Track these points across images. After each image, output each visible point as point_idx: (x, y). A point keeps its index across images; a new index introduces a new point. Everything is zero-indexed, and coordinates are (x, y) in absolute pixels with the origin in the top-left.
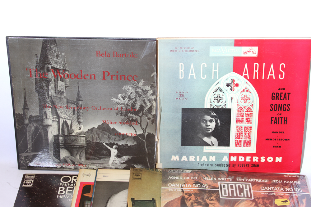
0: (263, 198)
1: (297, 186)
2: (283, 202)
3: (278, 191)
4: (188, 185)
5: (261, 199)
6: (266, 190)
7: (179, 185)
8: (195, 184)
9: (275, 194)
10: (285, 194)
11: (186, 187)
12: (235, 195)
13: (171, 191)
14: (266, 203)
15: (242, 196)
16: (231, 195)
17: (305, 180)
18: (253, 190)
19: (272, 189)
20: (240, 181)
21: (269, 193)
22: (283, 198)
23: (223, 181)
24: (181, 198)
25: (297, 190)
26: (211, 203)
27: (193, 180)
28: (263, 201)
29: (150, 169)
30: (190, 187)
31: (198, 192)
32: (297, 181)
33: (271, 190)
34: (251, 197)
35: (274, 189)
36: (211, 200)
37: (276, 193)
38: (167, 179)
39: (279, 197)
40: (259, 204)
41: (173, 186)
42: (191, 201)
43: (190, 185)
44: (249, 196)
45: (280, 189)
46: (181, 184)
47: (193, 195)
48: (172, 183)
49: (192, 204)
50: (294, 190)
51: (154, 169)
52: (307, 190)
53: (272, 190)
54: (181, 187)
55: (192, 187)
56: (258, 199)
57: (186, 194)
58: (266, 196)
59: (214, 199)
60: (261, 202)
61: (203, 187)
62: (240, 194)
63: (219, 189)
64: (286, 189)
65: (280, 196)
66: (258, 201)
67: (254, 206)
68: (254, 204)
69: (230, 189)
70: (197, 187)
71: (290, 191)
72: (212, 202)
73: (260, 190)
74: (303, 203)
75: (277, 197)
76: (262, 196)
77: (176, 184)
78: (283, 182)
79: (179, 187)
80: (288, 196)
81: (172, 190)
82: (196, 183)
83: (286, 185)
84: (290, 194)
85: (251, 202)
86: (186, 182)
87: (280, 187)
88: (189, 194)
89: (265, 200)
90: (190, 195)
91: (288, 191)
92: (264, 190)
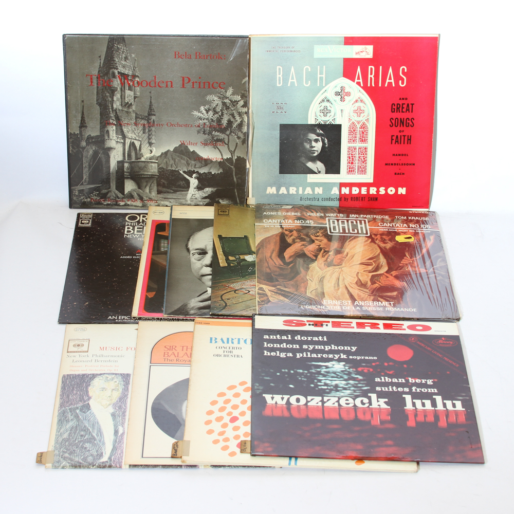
0: (382, 234)
1: (424, 222)
2: (406, 238)
3: (401, 227)
4: (288, 221)
5: (379, 236)
6: (386, 226)
7: (277, 221)
8: (297, 220)
9: (396, 230)
10: (408, 231)
11: (286, 223)
12: (347, 231)
13: (267, 228)
14: (385, 240)
15: (356, 231)
16: (341, 231)
17: (435, 216)
18: (369, 226)
19: (393, 225)
20: (353, 217)
21: (388, 229)
22: (407, 234)
23: (332, 217)
24: (279, 235)
25: (424, 226)
26: (317, 240)
27: (295, 215)
28: (381, 238)
29: (239, 205)
30: (290, 223)
31: (300, 228)
32: (426, 217)
33: (391, 226)
34: (367, 233)
35: (395, 225)
36: (318, 236)
37: (398, 230)
38: (262, 214)
39: (402, 234)
40: (376, 240)
41: (270, 223)
42: (292, 237)
43: (290, 221)
44: (365, 232)
45: (403, 225)
46: (279, 220)
47: (295, 231)
48: (268, 219)
49: (294, 240)
50: (420, 226)
51: (245, 205)
52: (437, 227)
53: (393, 227)
54: (280, 223)
55: (294, 223)
56: (376, 235)
57: (286, 230)
58: (386, 233)
59: (321, 235)
60: (379, 238)
61: (307, 223)
62: (353, 230)
63: (328, 226)
64: (411, 225)
65: (402, 232)
66: (376, 238)
67: (370, 242)
68: (370, 240)
69: (341, 225)
70: (300, 223)
71: (415, 228)
72: (318, 238)
73: (379, 226)
74: (430, 240)
75: (399, 234)
76: (381, 233)
77: (273, 220)
78: (407, 218)
79: (277, 223)
80: (412, 233)
81: (268, 226)
82: (299, 218)
83: (411, 221)
84: (415, 230)
85: (367, 239)
86: (286, 218)
87: (403, 223)
88: (289, 230)
89: (384, 237)
90: (291, 231)
91: (412, 228)
92: (383, 227)
